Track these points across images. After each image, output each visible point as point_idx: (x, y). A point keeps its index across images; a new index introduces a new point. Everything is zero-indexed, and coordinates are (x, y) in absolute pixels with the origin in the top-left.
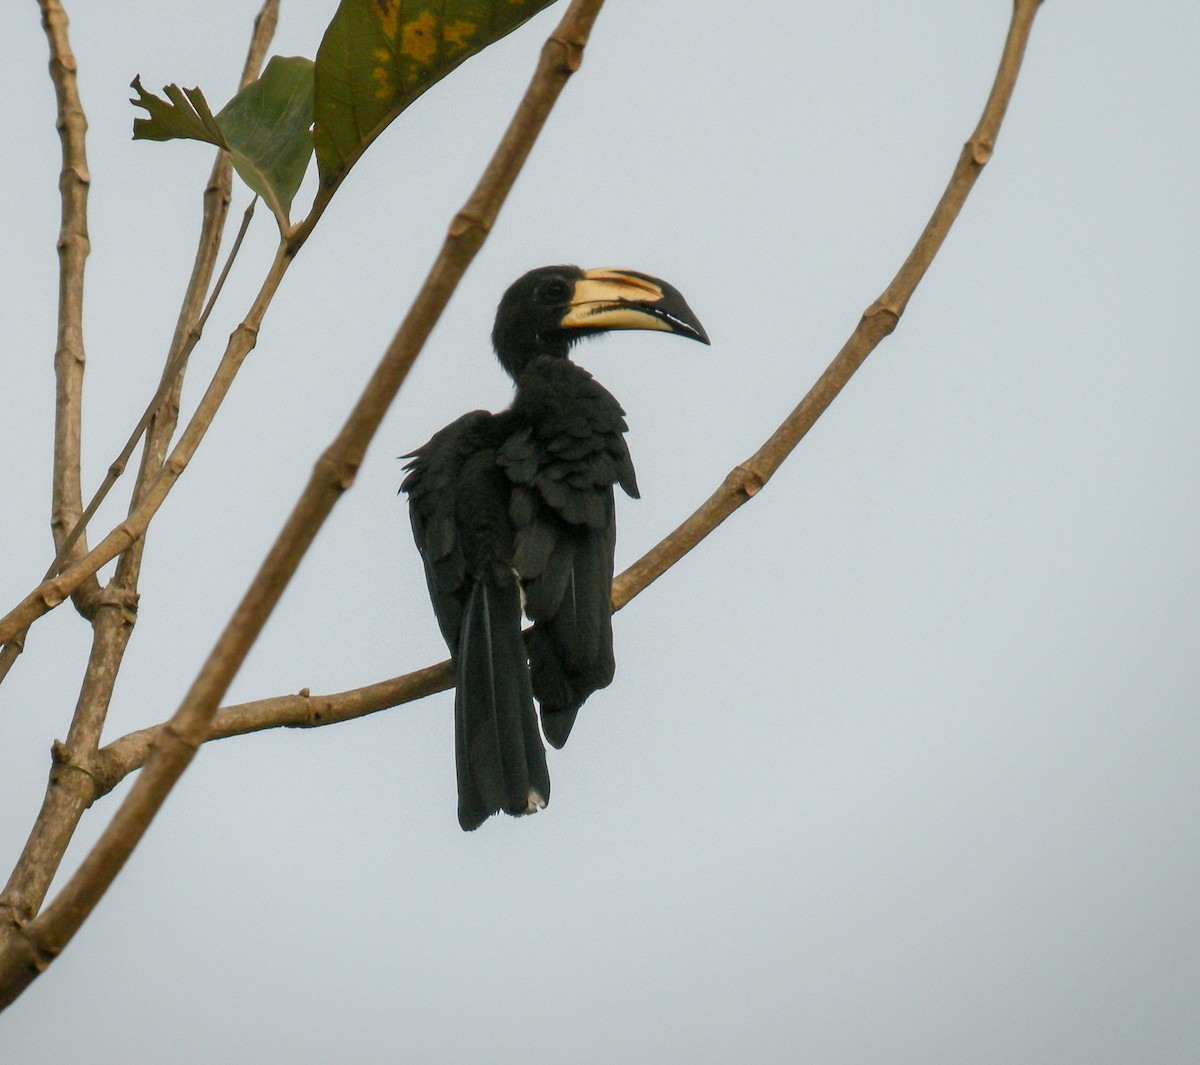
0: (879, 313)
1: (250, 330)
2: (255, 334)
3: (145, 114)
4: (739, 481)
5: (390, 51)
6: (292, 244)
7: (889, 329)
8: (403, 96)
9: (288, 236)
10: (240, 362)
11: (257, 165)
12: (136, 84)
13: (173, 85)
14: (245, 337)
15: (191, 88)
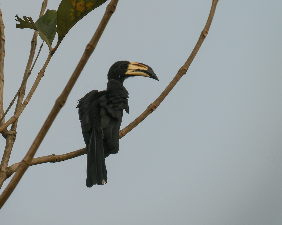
0: (182, 70)
1: (43, 72)
2: (44, 73)
3: (19, 23)
4: (151, 107)
5: (74, 9)
6: (52, 52)
7: (185, 73)
8: (77, 19)
9: (51, 51)
10: (40, 79)
11: (44, 34)
12: (17, 16)
13: (25, 16)
14: (42, 74)
15: (29, 17)
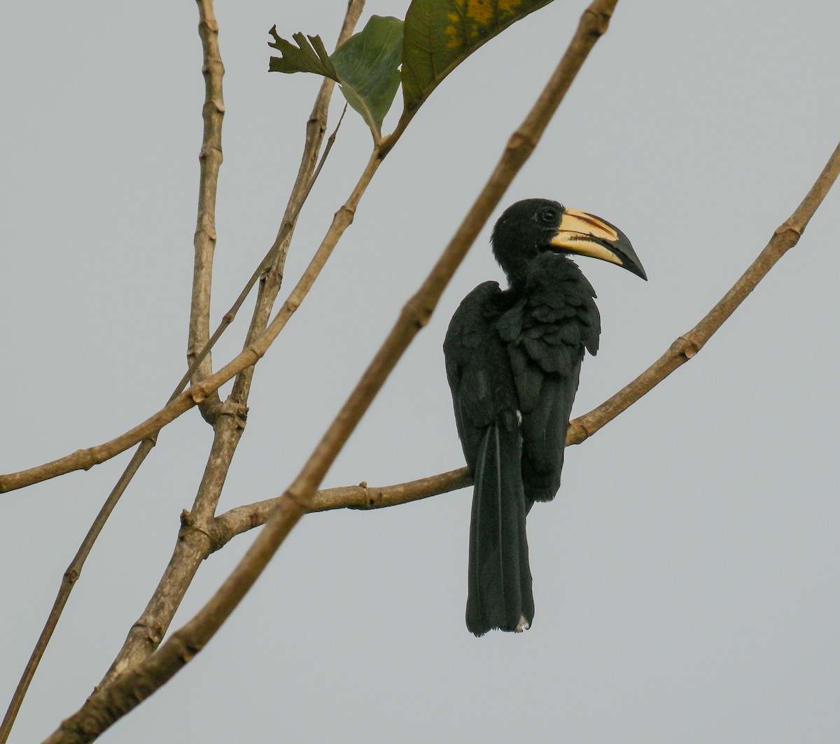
0: (786, 232)
1: (350, 211)
2: (352, 213)
3: (278, 54)
4: (681, 347)
5: (460, 16)
6: (382, 151)
7: (793, 244)
8: (467, 47)
9: (380, 144)
10: (341, 234)
11: (359, 93)
12: (273, 32)
13: (300, 33)
14: (346, 215)
15: (313, 35)
